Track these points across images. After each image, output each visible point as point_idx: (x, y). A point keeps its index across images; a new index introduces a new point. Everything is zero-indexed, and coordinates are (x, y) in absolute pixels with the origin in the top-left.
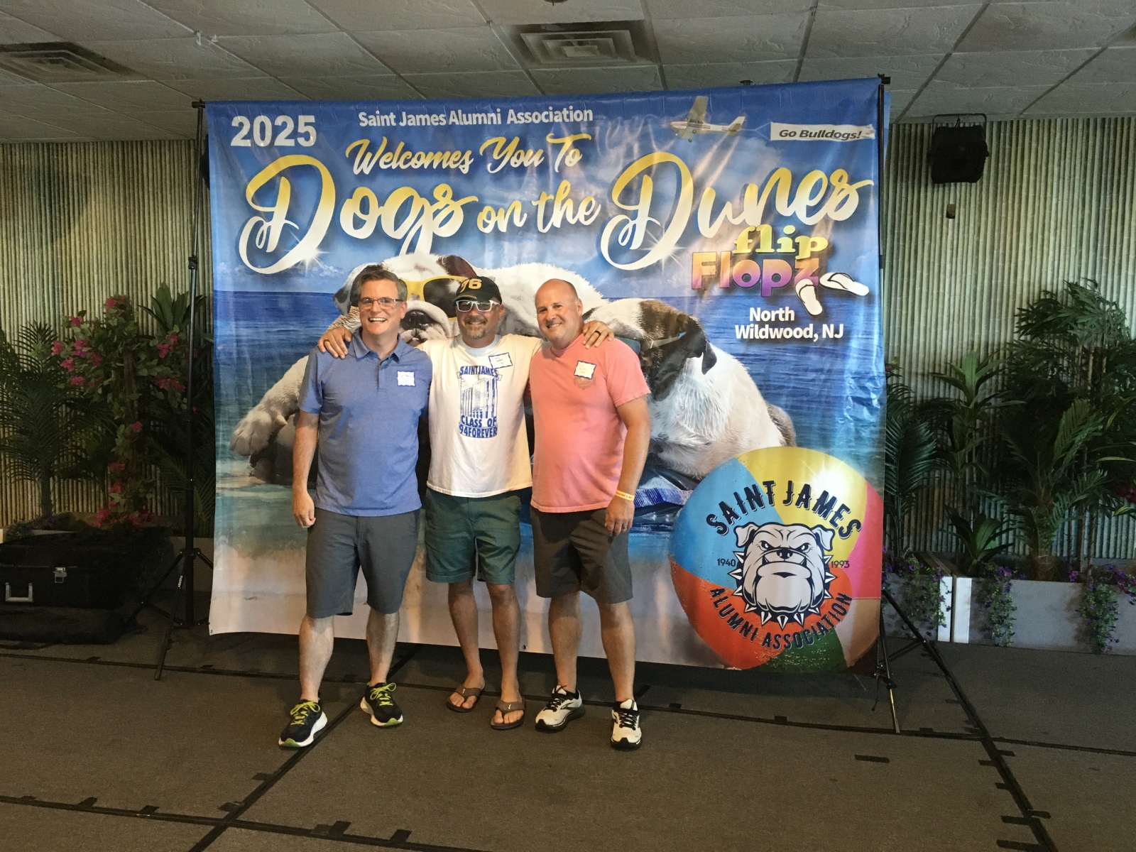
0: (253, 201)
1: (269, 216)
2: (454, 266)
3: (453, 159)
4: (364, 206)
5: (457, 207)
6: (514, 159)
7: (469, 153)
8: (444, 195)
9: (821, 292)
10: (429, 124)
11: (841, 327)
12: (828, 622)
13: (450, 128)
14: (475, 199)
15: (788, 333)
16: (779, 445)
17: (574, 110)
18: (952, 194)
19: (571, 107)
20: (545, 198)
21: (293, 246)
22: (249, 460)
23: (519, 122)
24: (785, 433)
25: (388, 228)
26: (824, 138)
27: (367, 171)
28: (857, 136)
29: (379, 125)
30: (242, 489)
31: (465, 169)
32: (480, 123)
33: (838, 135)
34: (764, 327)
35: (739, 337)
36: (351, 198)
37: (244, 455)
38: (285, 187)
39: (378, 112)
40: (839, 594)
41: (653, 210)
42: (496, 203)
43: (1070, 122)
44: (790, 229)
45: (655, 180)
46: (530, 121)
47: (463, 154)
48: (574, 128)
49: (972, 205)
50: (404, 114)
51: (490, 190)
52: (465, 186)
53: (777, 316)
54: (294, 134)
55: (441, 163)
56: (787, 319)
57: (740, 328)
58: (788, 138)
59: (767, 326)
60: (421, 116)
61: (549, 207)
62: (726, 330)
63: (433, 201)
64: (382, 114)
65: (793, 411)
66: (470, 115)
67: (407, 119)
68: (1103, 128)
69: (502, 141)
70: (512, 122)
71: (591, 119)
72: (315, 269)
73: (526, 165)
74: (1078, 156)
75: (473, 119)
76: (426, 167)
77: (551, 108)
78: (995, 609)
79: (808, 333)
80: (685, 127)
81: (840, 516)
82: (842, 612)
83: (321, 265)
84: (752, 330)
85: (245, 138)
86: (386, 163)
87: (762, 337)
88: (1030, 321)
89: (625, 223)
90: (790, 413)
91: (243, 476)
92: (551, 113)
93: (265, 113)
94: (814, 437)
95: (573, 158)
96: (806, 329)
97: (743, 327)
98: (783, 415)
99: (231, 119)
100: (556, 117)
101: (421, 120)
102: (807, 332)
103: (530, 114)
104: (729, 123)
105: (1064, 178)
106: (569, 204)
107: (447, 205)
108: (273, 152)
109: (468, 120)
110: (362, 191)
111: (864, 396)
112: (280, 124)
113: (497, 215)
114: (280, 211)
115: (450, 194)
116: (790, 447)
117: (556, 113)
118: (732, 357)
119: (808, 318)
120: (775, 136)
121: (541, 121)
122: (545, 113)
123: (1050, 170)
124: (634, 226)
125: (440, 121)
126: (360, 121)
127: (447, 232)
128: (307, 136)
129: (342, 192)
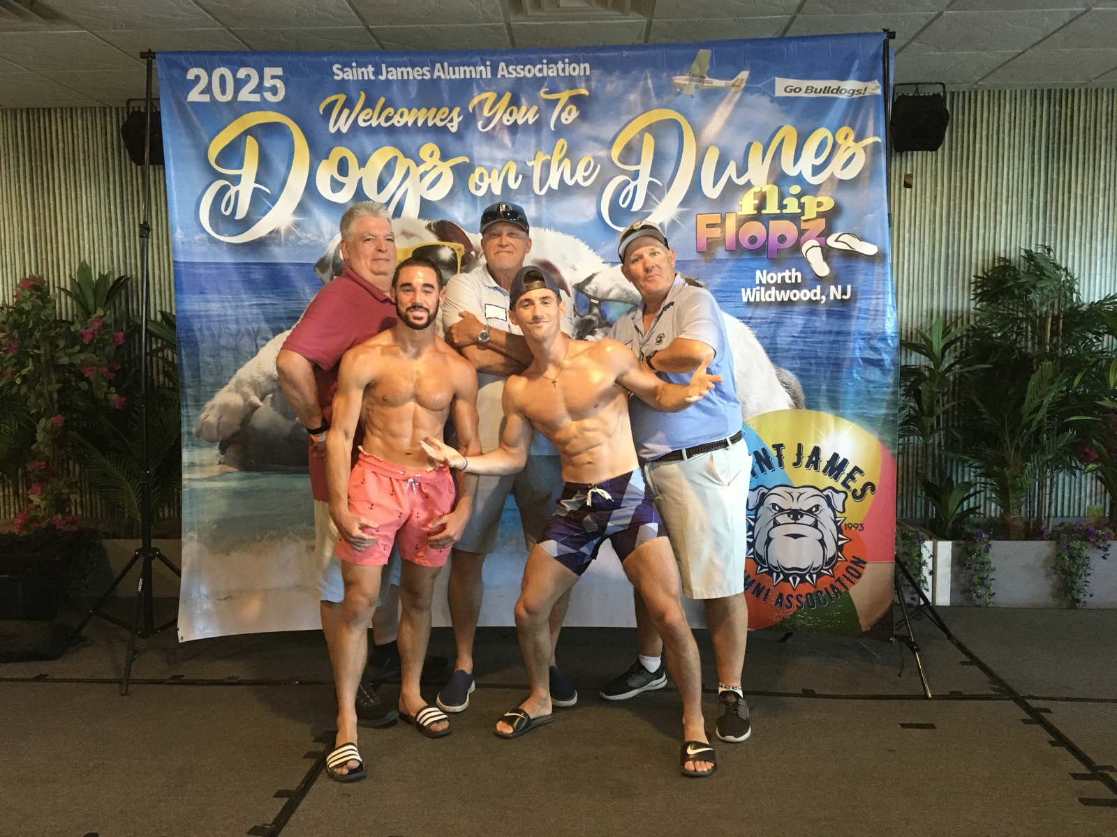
0: (217, 163)
1: (236, 180)
2: (445, 231)
3: (439, 116)
4: (343, 168)
5: (445, 168)
6: (506, 116)
7: (457, 110)
8: (431, 155)
9: (827, 253)
10: (411, 77)
11: (849, 287)
12: (843, 584)
13: (435, 82)
14: (467, 160)
15: (795, 296)
16: (789, 408)
17: (570, 64)
18: (909, 164)
19: (567, 60)
20: (542, 157)
21: (266, 212)
22: (217, 447)
23: (510, 76)
24: (794, 397)
25: (370, 190)
26: (830, 95)
27: (344, 130)
28: (863, 92)
29: (355, 78)
30: (211, 479)
31: (454, 130)
32: (468, 76)
33: (843, 91)
34: (770, 289)
35: (745, 300)
36: (327, 158)
37: (211, 442)
38: (251, 147)
39: (354, 64)
40: (854, 557)
41: (655, 172)
42: (488, 164)
43: (1018, 93)
44: (796, 189)
45: (657, 138)
46: (522, 75)
47: (450, 112)
48: (571, 82)
49: (929, 175)
50: (384, 66)
51: (481, 150)
52: (453, 145)
53: (783, 278)
54: (259, 89)
55: (426, 121)
56: (794, 281)
57: (746, 291)
58: (793, 94)
59: (773, 288)
60: (403, 69)
61: (547, 166)
62: (733, 294)
63: (419, 162)
64: (359, 66)
65: (802, 374)
66: (457, 68)
67: (388, 72)
68: (1049, 99)
69: (491, 96)
70: (503, 76)
71: (588, 73)
72: (292, 238)
73: (520, 122)
74: (1027, 126)
75: (461, 73)
76: (410, 125)
77: (545, 61)
78: (975, 570)
79: (815, 295)
80: (687, 82)
81: (853, 479)
82: (857, 575)
83: (298, 232)
84: (758, 293)
85: (202, 92)
86: (365, 121)
87: (769, 300)
88: (985, 289)
89: (627, 183)
90: (800, 376)
91: (210, 465)
92: (545, 66)
93: (226, 64)
94: (823, 400)
95: (570, 116)
96: (814, 291)
97: (749, 290)
98: (791, 377)
99: (186, 71)
100: (550, 71)
101: (402, 72)
102: (815, 293)
103: (522, 67)
104: (732, 78)
105: (1014, 148)
106: (567, 163)
107: (435, 166)
108: (237, 109)
109: (454, 73)
110: (339, 152)
111: (876, 356)
112: (243, 77)
113: (490, 177)
114: (248, 174)
115: (437, 154)
116: (798, 410)
117: (550, 66)
118: (738, 320)
119: (815, 280)
120: (780, 92)
121: (535, 74)
122: (539, 66)
123: (1001, 139)
124: (636, 187)
125: (423, 74)
126: (334, 74)
127: (436, 195)
128: (274, 90)
129: (318, 153)
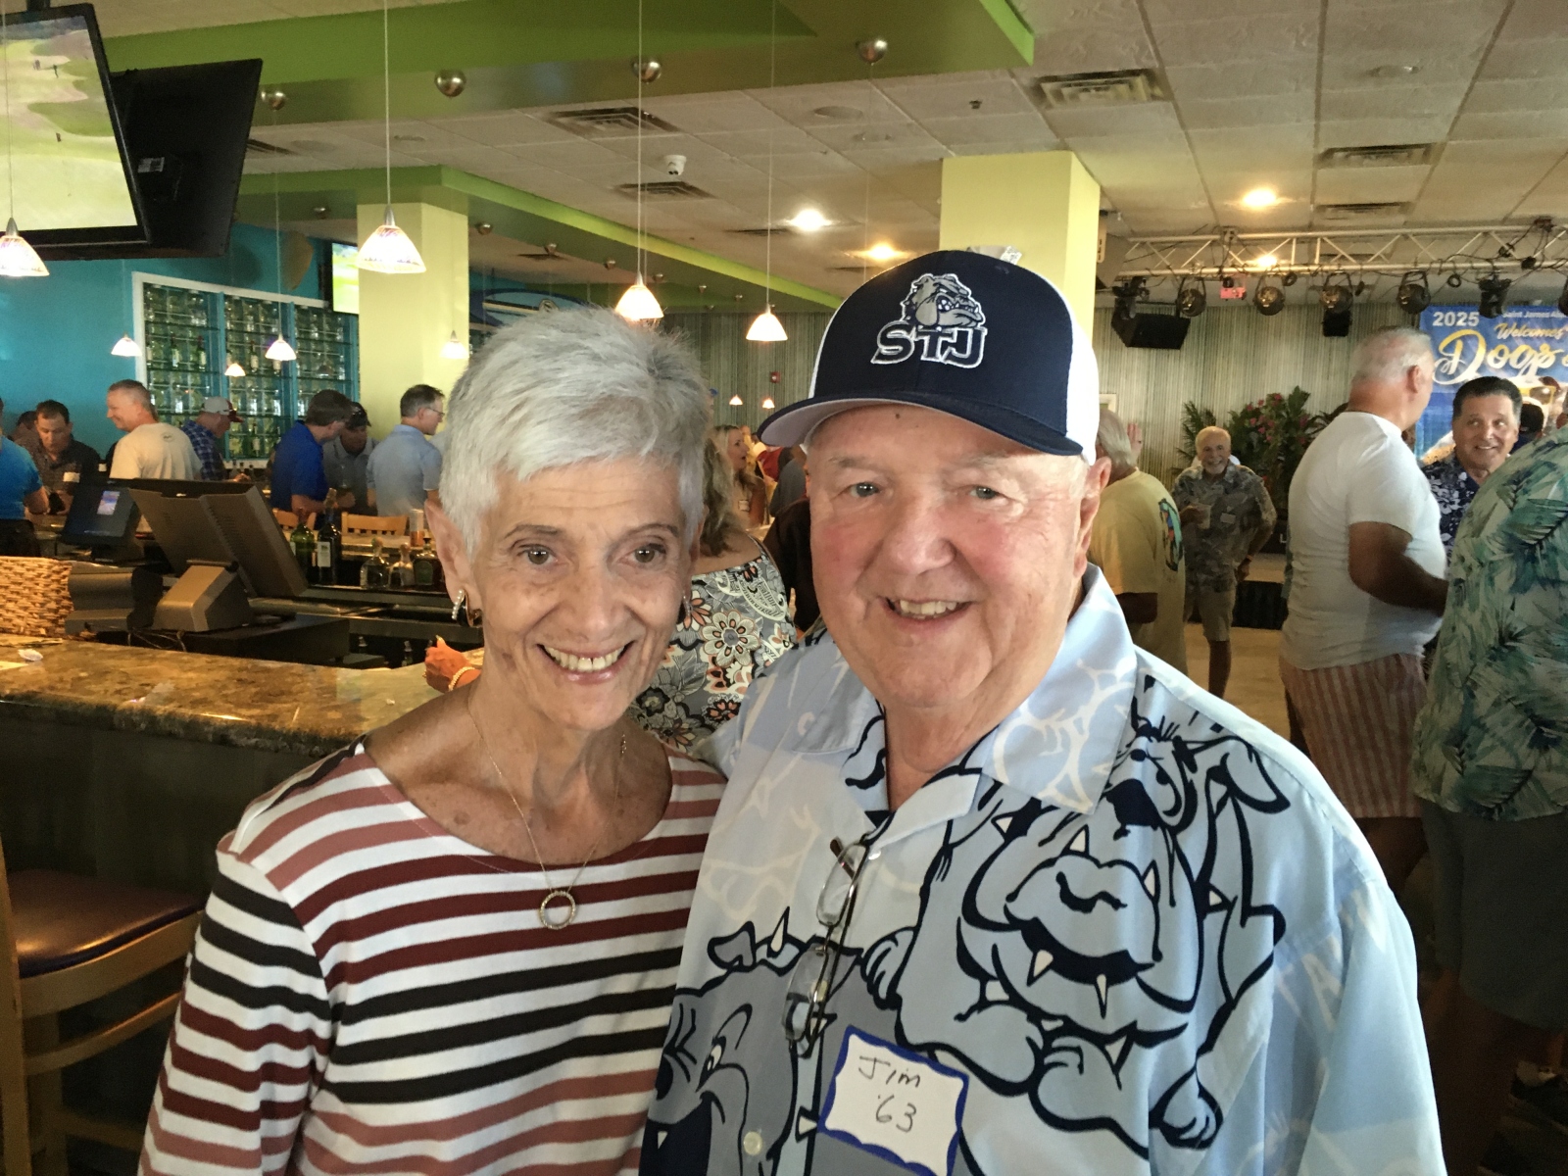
0: (1443, 351)
1: (1450, 358)
2: (1547, 381)
3: (1552, 333)
4: (1501, 353)
5: (1552, 354)
8: (1545, 349)
10: (1540, 317)
13: (1551, 319)
14: (1562, 351)
25: (1513, 363)
27: (1505, 338)
29: (1514, 317)
31: (1558, 338)
36: (1494, 350)
38: (1460, 344)
39: (1514, 311)
47: (1556, 332)
52: (1558, 345)
54: (1466, 321)
60: (1537, 313)
63: (1538, 351)
64: (1517, 312)
67: (1529, 314)
76: (1540, 336)
85: (1441, 322)
86: (1515, 334)
93: (1454, 311)
99: (1433, 313)
101: (1536, 315)
107: (1546, 353)
108: (1455, 328)
110: (1501, 347)
112: (1460, 316)
114: (1456, 356)
115: (1548, 348)
125: (1546, 316)
126: (1504, 315)
127: (1547, 365)
128: (1473, 321)
129: (1489, 347)
